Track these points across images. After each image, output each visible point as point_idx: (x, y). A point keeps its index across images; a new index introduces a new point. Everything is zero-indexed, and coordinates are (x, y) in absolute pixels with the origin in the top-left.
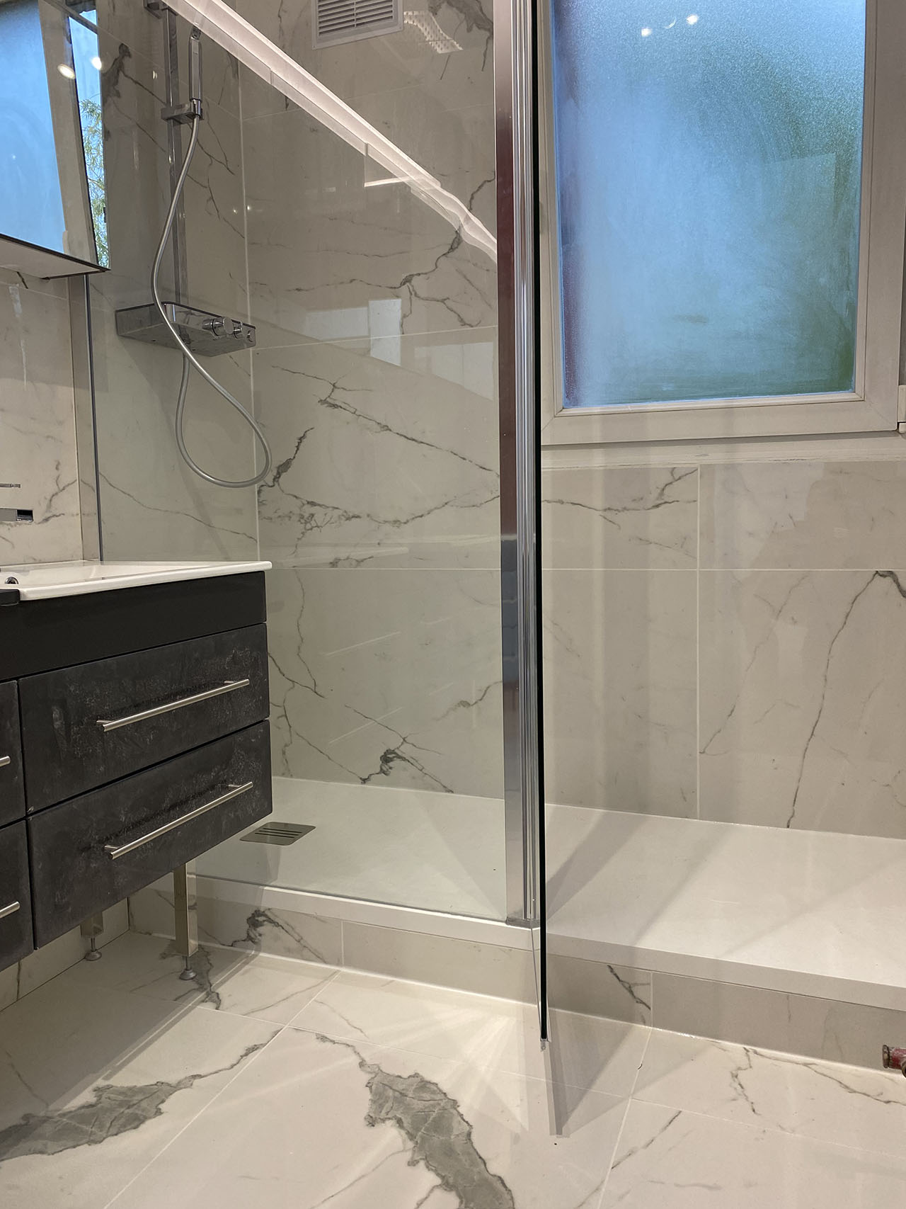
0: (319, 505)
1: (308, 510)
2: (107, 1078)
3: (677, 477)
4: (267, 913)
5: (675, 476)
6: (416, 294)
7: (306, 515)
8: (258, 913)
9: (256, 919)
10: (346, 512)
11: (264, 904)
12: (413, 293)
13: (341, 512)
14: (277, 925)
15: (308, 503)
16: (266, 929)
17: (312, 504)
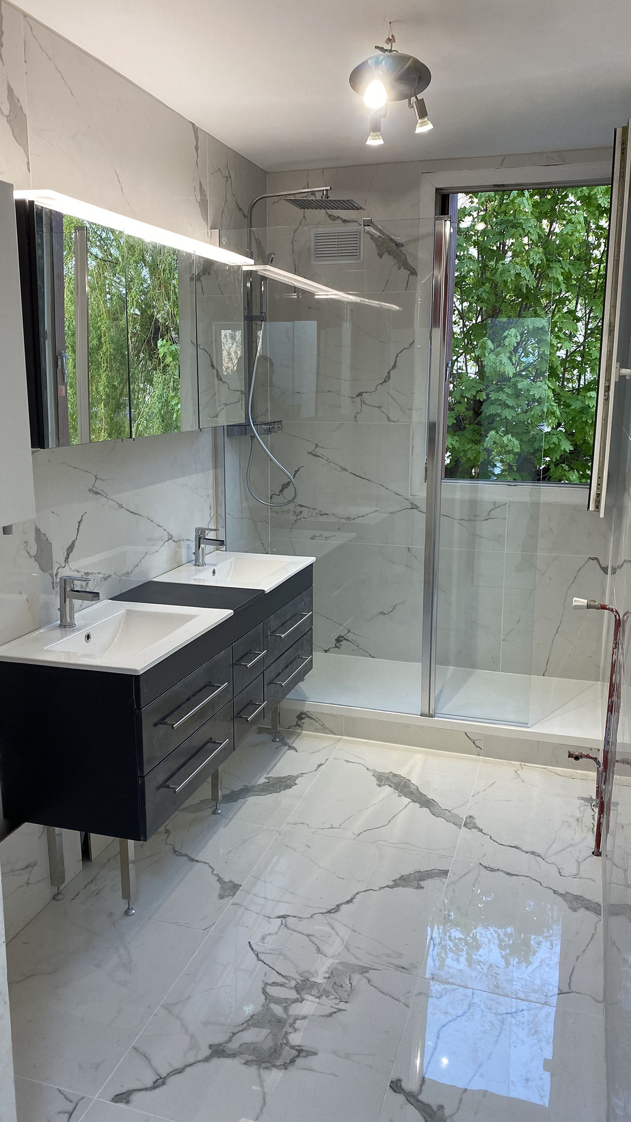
0: (305, 507)
1: (299, 509)
2: (268, 774)
3: (497, 506)
4: (307, 713)
5: (496, 506)
6: (364, 402)
7: (297, 512)
8: (302, 713)
9: (301, 716)
10: (320, 511)
11: (306, 709)
12: (363, 402)
13: (317, 511)
14: (312, 719)
15: (299, 505)
16: (306, 721)
17: (302, 506)
